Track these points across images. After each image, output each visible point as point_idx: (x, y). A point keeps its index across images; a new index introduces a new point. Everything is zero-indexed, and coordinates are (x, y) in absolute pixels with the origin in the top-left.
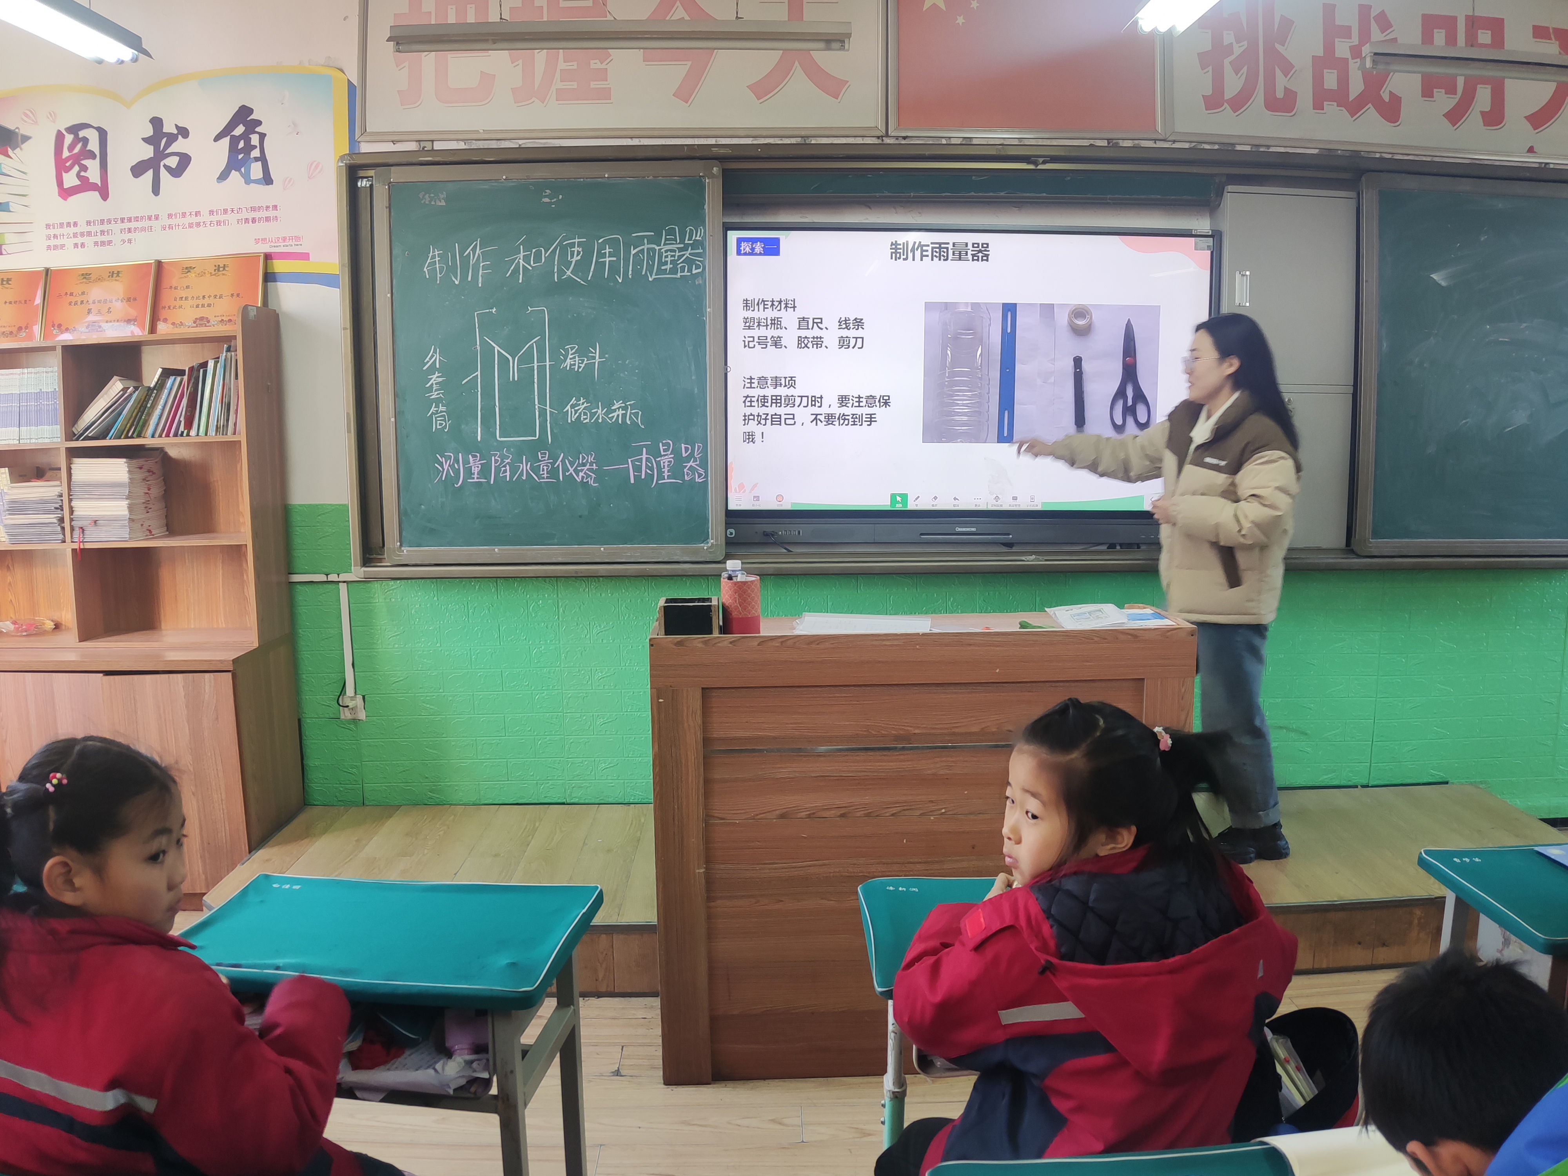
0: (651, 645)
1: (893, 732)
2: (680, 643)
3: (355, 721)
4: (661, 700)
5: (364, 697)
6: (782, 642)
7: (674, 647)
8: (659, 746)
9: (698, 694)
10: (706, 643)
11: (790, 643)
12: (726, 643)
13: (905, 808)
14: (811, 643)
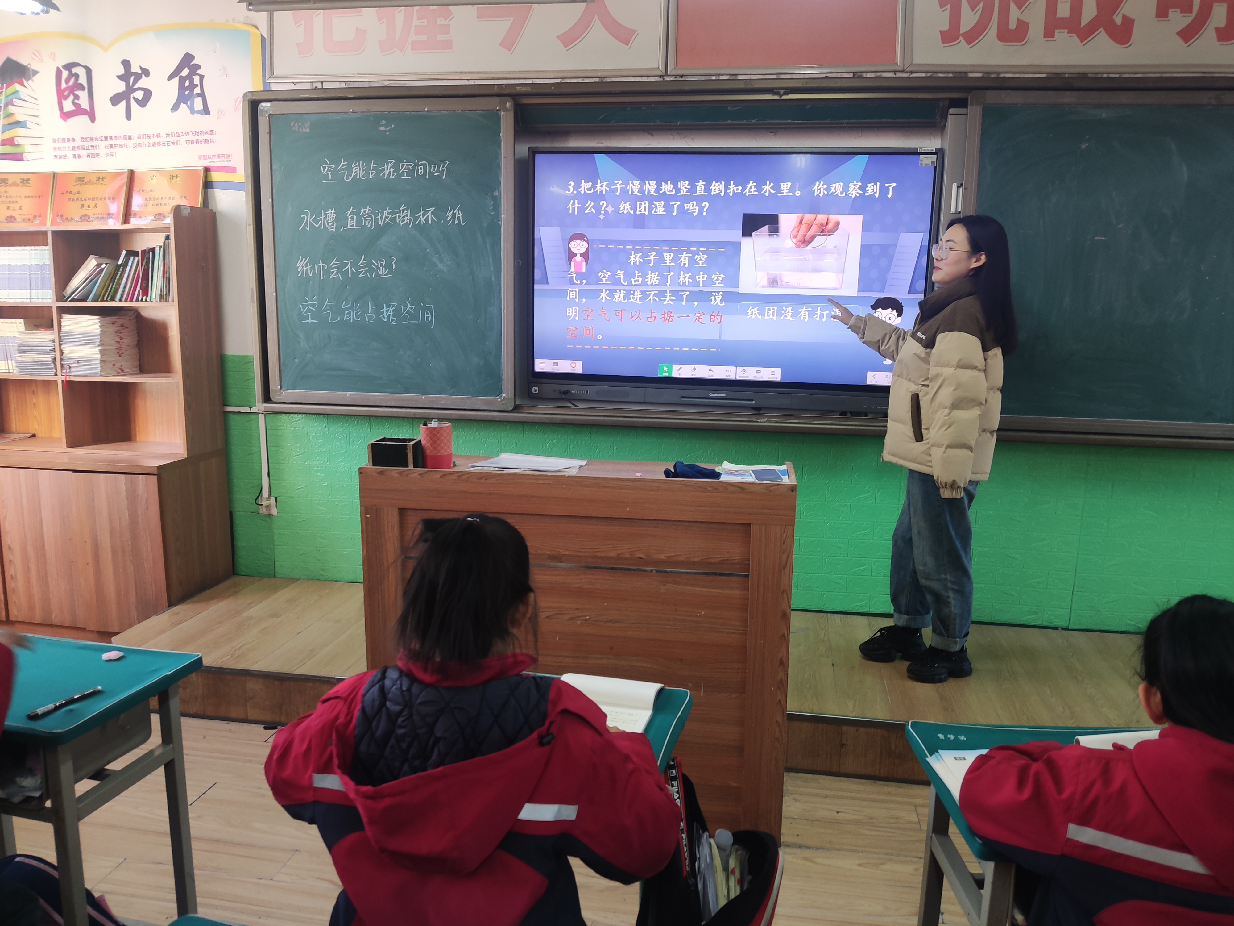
0: (360, 473)
1: (548, 552)
2: (381, 473)
3: (270, 515)
4: (368, 516)
5: (276, 499)
6: (459, 476)
7: (377, 475)
8: (367, 551)
9: (396, 513)
10: (401, 473)
11: (465, 477)
12: (416, 475)
13: (557, 612)
14: (481, 478)
